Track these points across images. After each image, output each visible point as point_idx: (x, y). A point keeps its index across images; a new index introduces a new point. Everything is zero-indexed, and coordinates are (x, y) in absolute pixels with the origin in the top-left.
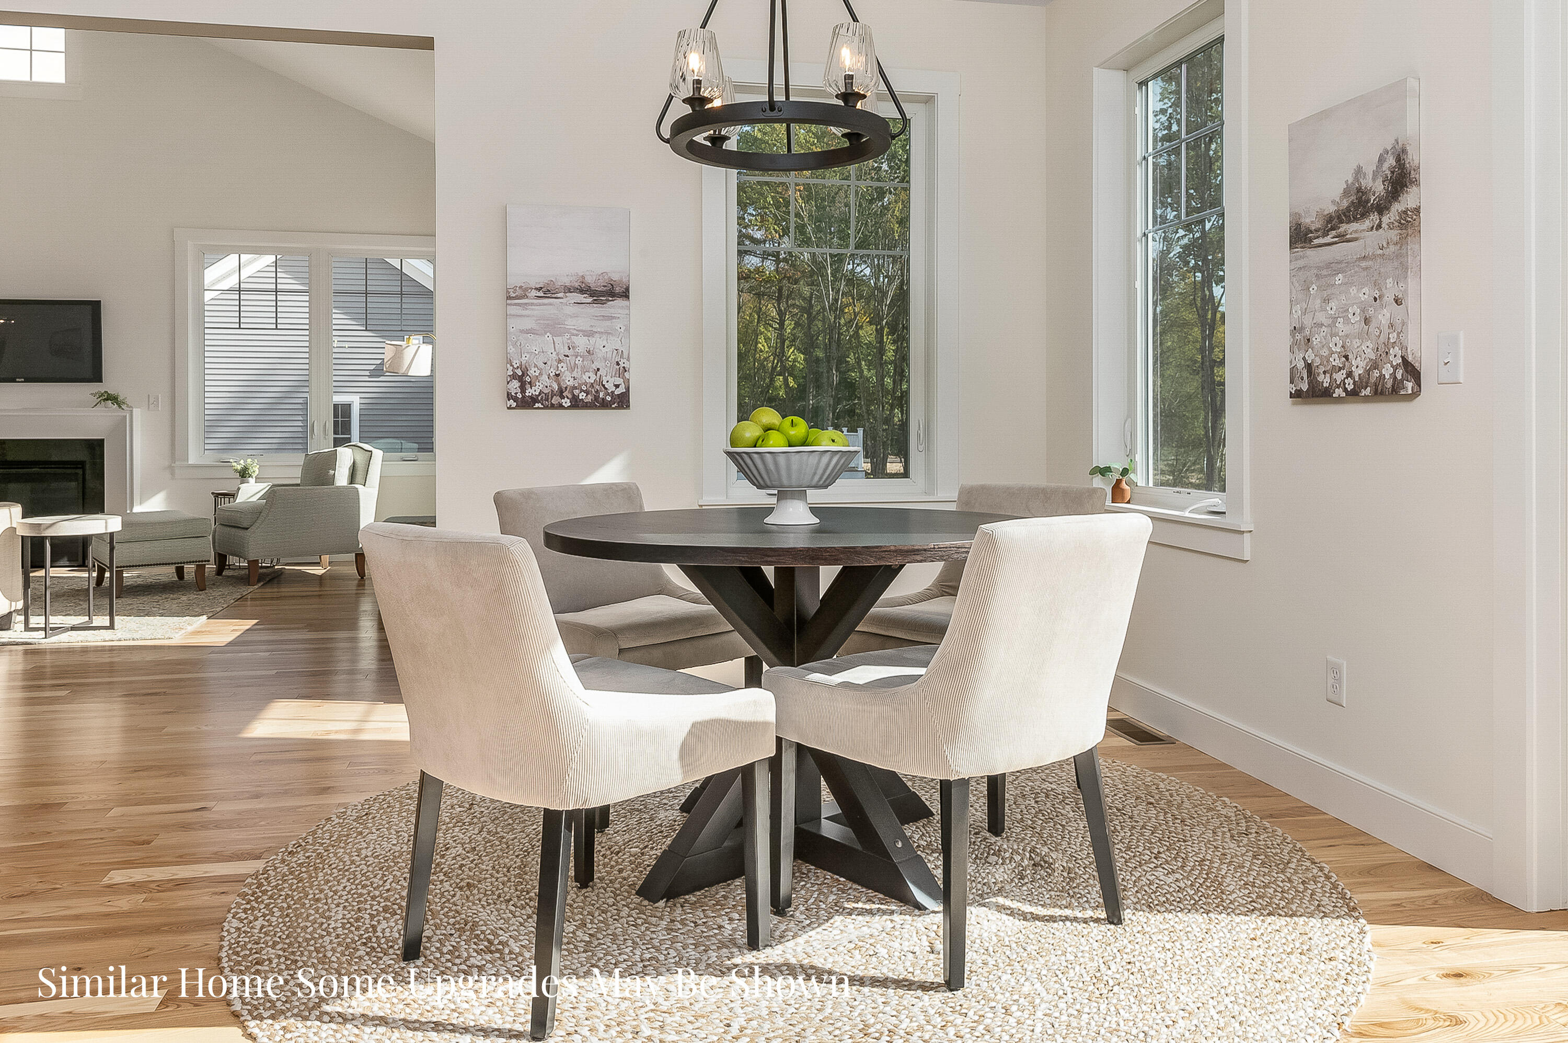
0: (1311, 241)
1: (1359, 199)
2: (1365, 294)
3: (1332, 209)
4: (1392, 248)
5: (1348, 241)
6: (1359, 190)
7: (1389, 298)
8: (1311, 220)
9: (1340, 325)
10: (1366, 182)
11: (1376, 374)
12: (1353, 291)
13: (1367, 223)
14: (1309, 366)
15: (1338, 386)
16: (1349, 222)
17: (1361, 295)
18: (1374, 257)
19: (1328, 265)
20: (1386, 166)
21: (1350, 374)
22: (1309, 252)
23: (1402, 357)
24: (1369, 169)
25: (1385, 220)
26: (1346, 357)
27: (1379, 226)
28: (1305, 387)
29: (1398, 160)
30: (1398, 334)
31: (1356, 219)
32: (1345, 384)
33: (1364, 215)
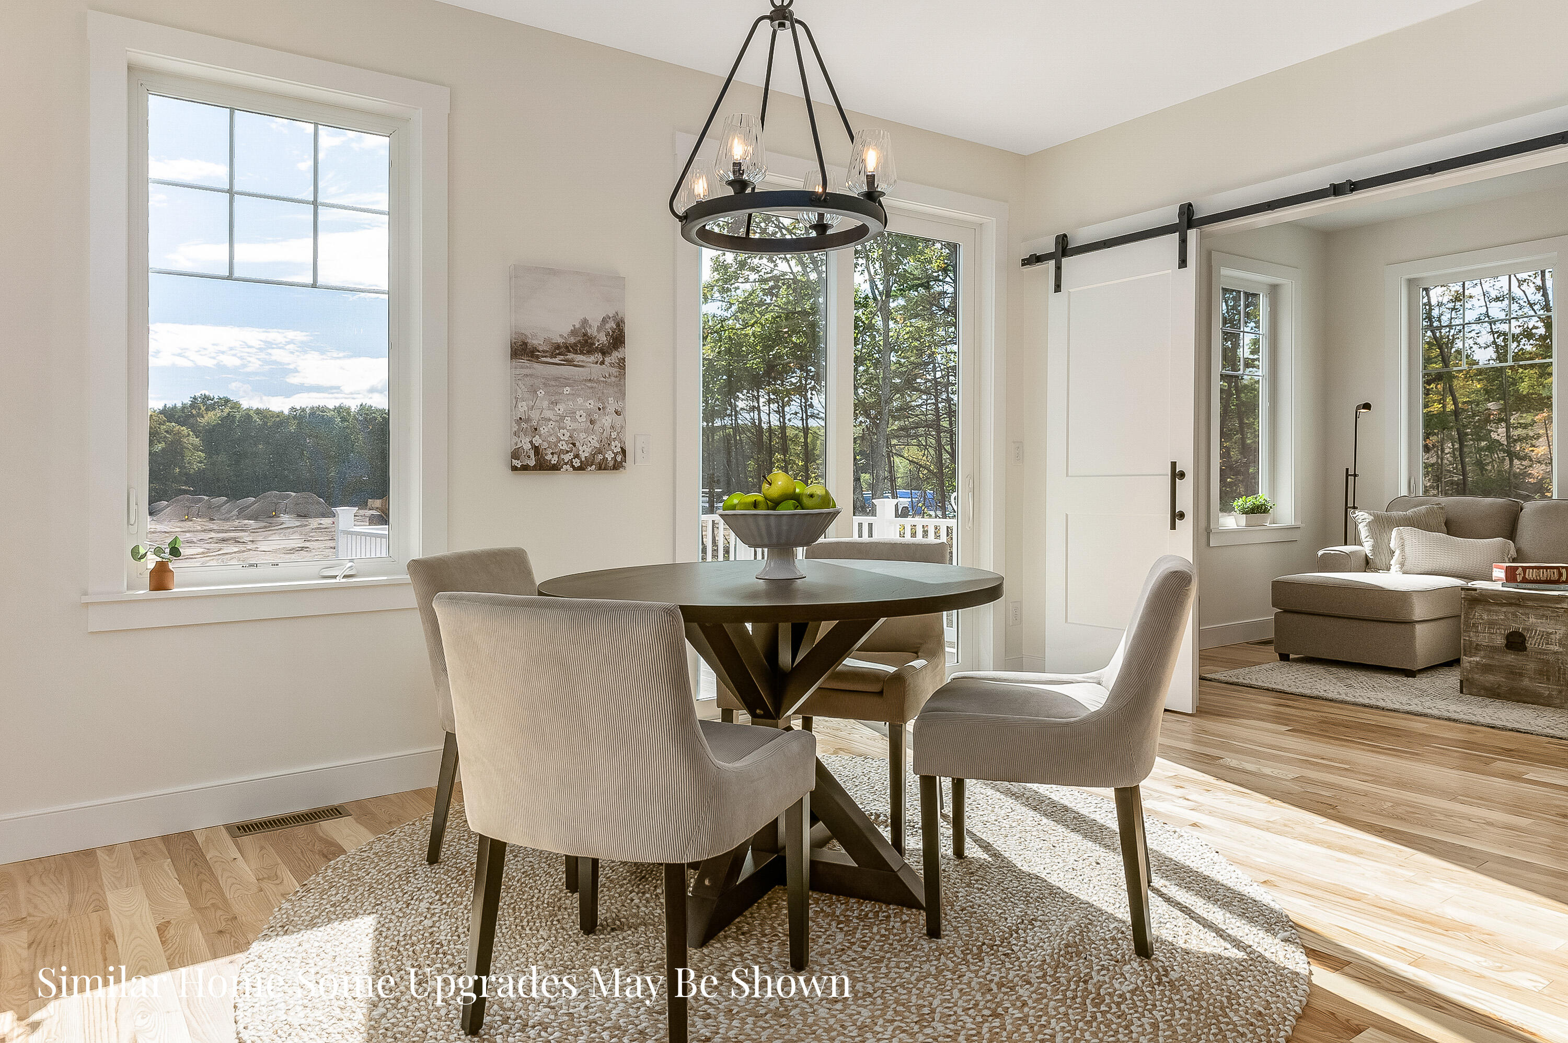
0: (538, 357)
1: (586, 341)
2: (592, 404)
3: (560, 341)
4: (613, 379)
5: (576, 366)
6: (585, 335)
7: (611, 409)
8: (537, 342)
9: (567, 422)
10: (592, 331)
11: (600, 457)
12: (580, 400)
13: (592, 358)
14: (536, 449)
15: (566, 464)
16: (576, 353)
17: (588, 405)
18: (598, 382)
19: (556, 379)
20: (608, 326)
21: (577, 456)
22: (536, 365)
23: (622, 448)
24: (595, 324)
25: (607, 360)
26: (574, 445)
27: (602, 363)
28: (532, 463)
29: (618, 325)
30: (618, 433)
31: (582, 353)
32: (572, 462)
33: (590, 352)
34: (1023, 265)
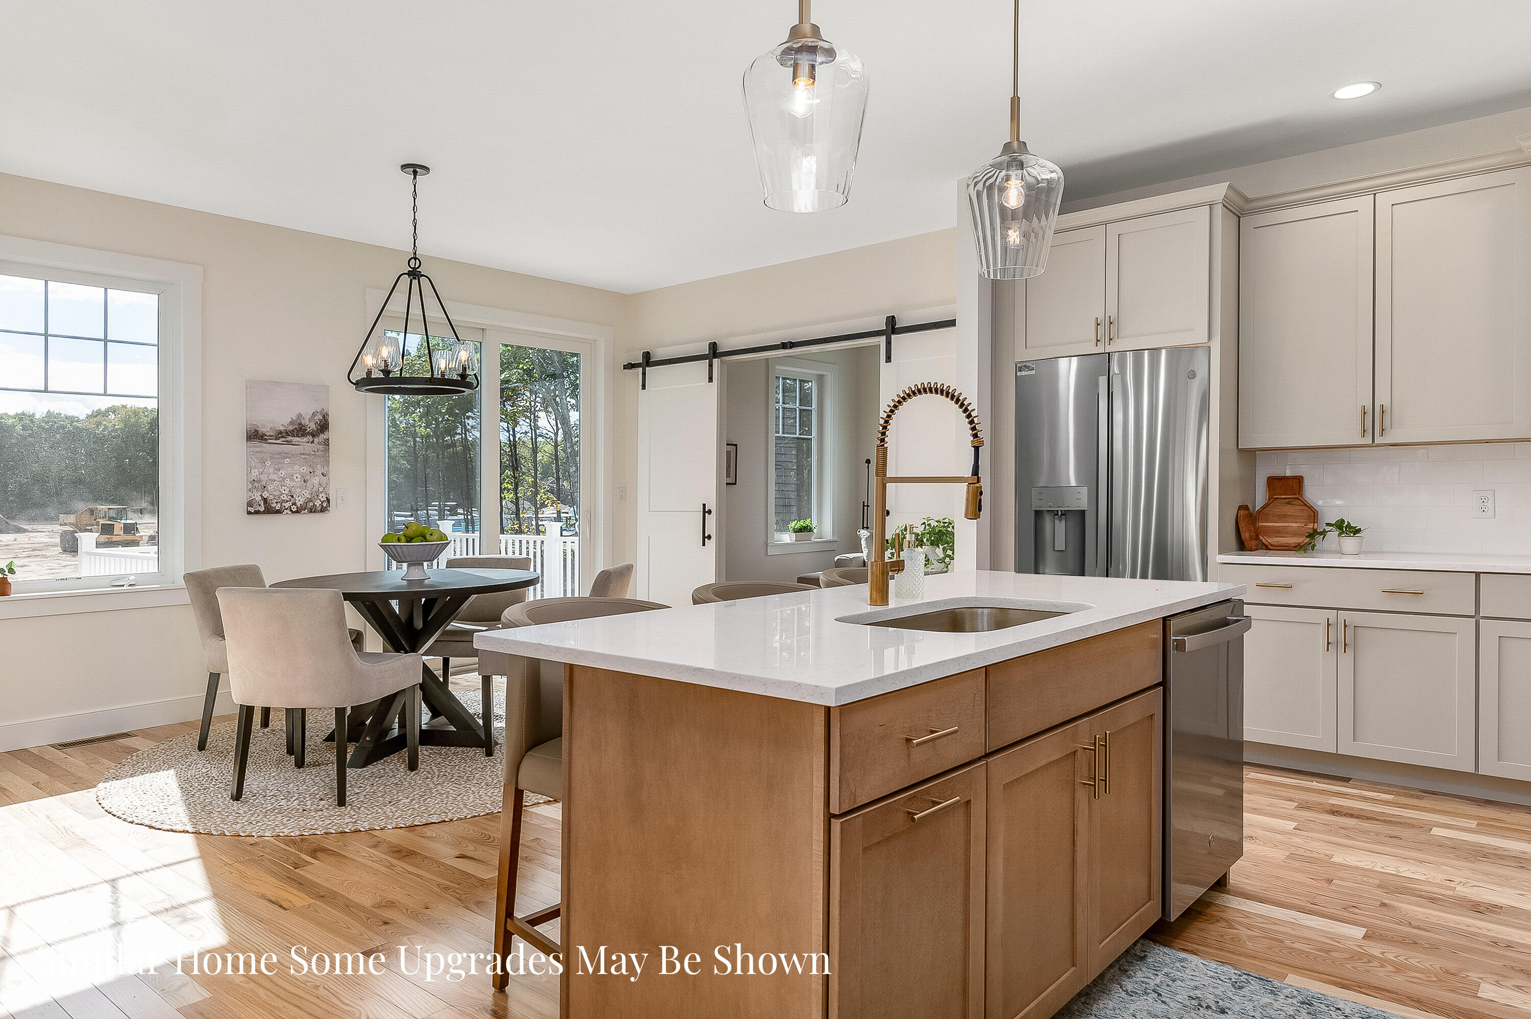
0: (266, 440)
1: (301, 428)
2: (305, 469)
3: (282, 428)
4: (321, 453)
5: (292, 445)
6: (300, 424)
7: (319, 472)
8: (265, 430)
9: (288, 481)
10: (305, 422)
11: (311, 504)
12: (296, 467)
13: (305, 439)
14: (265, 500)
15: (287, 509)
16: (294, 436)
17: (302, 470)
18: (309, 455)
19: (279, 454)
20: (316, 418)
21: (294, 504)
22: (265, 445)
23: (327, 498)
24: (307, 417)
25: (316, 440)
26: (292, 496)
27: (313, 442)
28: (262, 509)
29: (324, 417)
30: (324, 488)
31: (298, 436)
32: (291, 508)
33: (303, 436)
34: (624, 369)
